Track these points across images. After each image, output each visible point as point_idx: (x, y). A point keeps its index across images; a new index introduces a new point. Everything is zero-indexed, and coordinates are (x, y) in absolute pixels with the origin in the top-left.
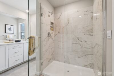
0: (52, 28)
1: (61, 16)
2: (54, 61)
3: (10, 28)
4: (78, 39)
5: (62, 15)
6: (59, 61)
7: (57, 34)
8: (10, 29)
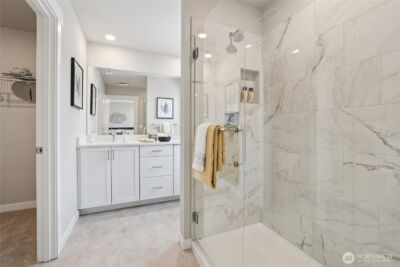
0: (252, 94)
1: (286, 36)
2: (260, 225)
3: (166, 106)
4: (385, 142)
5: (288, 30)
6: (279, 233)
7: (272, 116)
8: (165, 108)
